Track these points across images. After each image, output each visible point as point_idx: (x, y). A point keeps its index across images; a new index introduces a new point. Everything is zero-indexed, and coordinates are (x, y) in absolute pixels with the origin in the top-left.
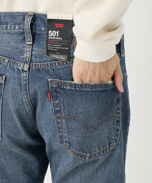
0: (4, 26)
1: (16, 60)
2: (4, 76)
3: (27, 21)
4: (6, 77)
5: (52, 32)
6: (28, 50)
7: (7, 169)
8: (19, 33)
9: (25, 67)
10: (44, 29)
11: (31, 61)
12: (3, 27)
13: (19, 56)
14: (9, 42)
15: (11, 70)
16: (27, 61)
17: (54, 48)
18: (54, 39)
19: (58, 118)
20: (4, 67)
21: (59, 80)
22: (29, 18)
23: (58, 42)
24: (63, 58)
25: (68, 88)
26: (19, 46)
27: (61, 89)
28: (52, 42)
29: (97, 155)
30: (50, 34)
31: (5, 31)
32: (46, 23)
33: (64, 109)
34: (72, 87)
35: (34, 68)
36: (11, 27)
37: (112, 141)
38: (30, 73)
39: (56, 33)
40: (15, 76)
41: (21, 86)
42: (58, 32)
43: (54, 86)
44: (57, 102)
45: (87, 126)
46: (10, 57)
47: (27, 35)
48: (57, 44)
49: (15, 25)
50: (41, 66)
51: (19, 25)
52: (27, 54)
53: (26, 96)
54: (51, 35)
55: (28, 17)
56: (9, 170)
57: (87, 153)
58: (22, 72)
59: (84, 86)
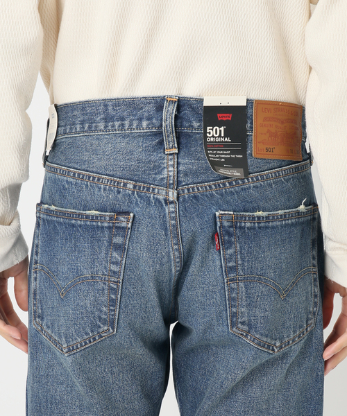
0: (117, 124)
1: (150, 184)
2: (132, 215)
3: (167, 112)
4: (134, 216)
5: (212, 130)
6: (171, 163)
7: (113, 392)
8: (148, 134)
9: (170, 194)
10: (198, 124)
11: (179, 183)
12: (113, 126)
13: (154, 176)
14: (131, 153)
15: (142, 201)
16: (170, 184)
17: (219, 158)
18: (216, 142)
19: (232, 281)
20: (127, 198)
21: (232, 213)
22: (171, 106)
23: (224, 146)
24: (237, 173)
25: (248, 225)
26: (153, 158)
27: (236, 227)
28: (214, 146)
29: (291, 342)
30: (210, 133)
31: (118, 132)
32: (200, 114)
33: (243, 264)
34: (254, 223)
35: (187, 196)
36: (131, 125)
37: (310, 316)
38: (180, 205)
39: (220, 131)
40: (152, 212)
41: (166, 230)
42: (222, 129)
43: (226, 224)
44: (230, 251)
45: (279, 290)
46: (135, 178)
47: (168, 136)
48: (223, 150)
49: (140, 120)
50: (198, 189)
51: (149, 119)
52: (169, 171)
53: (176, 247)
54: (211, 135)
55: (169, 104)
56: (116, 393)
57: (276, 340)
58: (164, 205)
59: (271, 218)
